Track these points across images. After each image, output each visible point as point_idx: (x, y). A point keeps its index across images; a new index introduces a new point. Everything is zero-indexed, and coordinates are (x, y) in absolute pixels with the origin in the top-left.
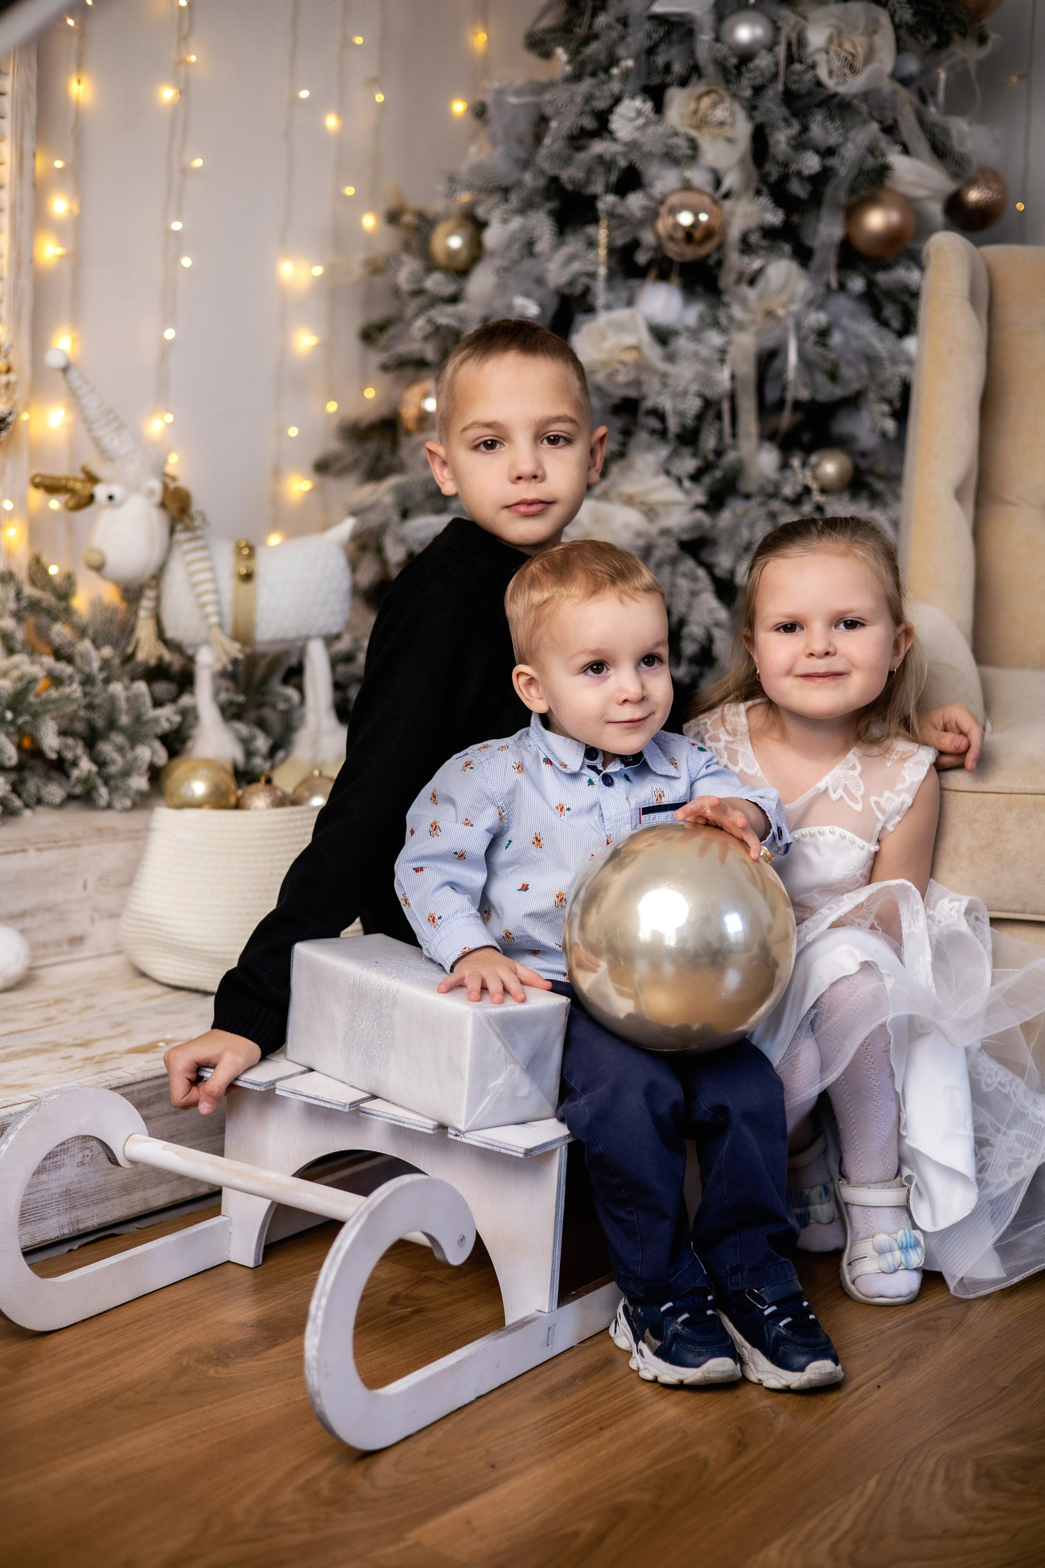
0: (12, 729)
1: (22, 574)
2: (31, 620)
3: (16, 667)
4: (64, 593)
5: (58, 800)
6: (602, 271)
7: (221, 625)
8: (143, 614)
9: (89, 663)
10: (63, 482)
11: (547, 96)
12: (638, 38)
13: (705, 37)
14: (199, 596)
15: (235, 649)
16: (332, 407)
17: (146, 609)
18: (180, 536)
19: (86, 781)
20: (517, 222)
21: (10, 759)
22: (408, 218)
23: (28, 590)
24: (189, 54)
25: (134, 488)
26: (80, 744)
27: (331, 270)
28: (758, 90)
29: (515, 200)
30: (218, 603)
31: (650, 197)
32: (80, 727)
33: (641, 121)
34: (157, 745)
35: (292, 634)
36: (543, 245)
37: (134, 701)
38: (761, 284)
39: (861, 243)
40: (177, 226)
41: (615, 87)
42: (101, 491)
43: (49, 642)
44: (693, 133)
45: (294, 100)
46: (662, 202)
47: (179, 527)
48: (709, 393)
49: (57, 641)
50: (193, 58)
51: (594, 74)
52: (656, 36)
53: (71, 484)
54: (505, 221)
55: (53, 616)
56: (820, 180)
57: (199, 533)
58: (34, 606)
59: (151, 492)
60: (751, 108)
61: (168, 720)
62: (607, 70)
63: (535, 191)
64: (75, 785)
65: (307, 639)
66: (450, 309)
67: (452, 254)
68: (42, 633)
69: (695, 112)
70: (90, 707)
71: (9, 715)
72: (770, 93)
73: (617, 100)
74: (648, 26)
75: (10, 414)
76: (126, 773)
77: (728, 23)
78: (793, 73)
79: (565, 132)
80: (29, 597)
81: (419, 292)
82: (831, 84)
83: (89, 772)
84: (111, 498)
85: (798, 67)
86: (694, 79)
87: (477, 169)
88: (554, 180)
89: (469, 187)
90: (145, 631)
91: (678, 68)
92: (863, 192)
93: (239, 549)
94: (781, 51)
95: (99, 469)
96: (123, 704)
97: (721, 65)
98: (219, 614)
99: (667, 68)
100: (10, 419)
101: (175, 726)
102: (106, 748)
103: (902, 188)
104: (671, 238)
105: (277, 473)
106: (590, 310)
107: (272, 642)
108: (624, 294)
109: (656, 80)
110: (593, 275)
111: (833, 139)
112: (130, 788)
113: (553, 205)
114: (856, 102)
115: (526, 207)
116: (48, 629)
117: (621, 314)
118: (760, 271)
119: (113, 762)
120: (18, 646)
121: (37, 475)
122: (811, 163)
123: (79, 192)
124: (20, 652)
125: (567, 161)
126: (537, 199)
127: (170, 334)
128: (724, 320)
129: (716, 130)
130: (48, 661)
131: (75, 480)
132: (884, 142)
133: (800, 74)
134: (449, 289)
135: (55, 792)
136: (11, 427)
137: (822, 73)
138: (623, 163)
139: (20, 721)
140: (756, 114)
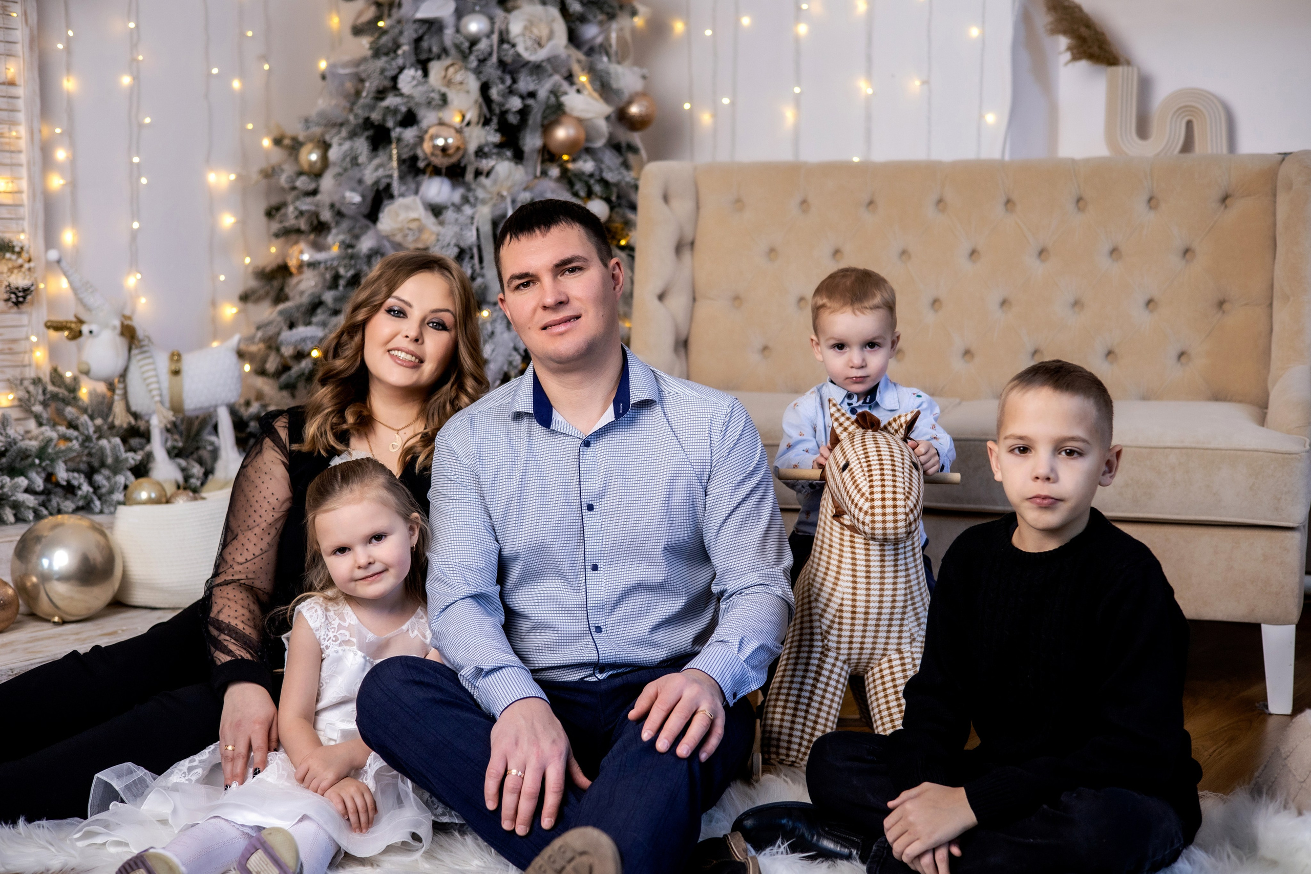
0: (39, 470)
1: (46, 379)
2: (53, 405)
3: (43, 433)
4: (73, 389)
5: (70, 510)
6: (396, 174)
7: (162, 402)
8: (116, 398)
9: (87, 429)
10: (64, 324)
11: (362, 68)
12: (409, 34)
13: (449, 32)
14: (148, 385)
15: (170, 416)
16: (248, 260)
17: (118, 395)
18: (134, 352)
19: (85, 497)
20: (347, 145)
21: (39, 486)
22: (287, 142)
23: (50, 388)
24: (139, 55)
25: (105, 326)
26: (82, 476)
27: (240, 177)
28: (482, 61)
29: (344, 133)
30: (160, 389)
31: (420, 130)
32: (83, 466)
33: (415, 83)
34: (129, 474)
35: (206, 404)
36: (362, 159)
37: (114, 448)
38: (492, 176)
39: (553, 147)
40: (136, 160)
41: (400, 61)
42: (85, 329)
43: (65, 418)
44: (444, 89)
45: (209, 74)
46: (426, 132)
47: (133, 347)
48: (462, 245)
49: (69, 417)
50: (140, 58)
51: (387, 54)
52: (421, 32)
53: (69, 325)
54: (340, 145)
55: (65, 402)
56: (524, 113)
57: (145, 349)
58: (55, 397)
59: (114, 328)
60: (478, 72)
61: (133, 459)
62: (395, 51)
63: (357, 125)
64: (79, 500)
65: (216, 407)
66: (309, 200)
67: (312, 164)
68: (60, 413)
69: (445, 77)
70: (90, 454)
71: (37, 461)
72: (489, 63)
73: (401, 69)
74: (416, 26)
75: (32, 285)
76: (111, 492)
77: (465, 20)
78: (504, 50)
79: (374, 89)
80: (51, 392)
81: (294, 188)
82: (527, 55)
83: (88, 492)
84: (91, 332)
85: (506, 46)
86: (444, 56)
87: (322, 114)
88: (367, 120)
89: (318, 124)
90: (119, 408)
91: (435, 49)
92: (552, 118)
93: (173, 355)
94: (495, 38)
95: (84, 317)
96: (108, 452)
97: (457, 47)
98: (161, 395)
99: (430, 50)
100: (32, 288)
101: (138, 463)
102: (99, 478)
103: (576, 114)
104: (433, 154)
105: (214, 304)
106: (391, 197)
107: (195, 410)
108: (413, 186)
109: (424, 56)
110: (391, 176)
111: (531, 87)
112: (112, 500)
113: (370, 133)
114: (544, 64)
115: (353, 135)
116: (63, 410)
117: (409, 200)
118: (493, 168)
119: (104, 486)
120: (45, 422)
121: (48, 321)
122: (515, 103)
123: (72, 146)
124: (46, 425)
125: (372, 108)
126: (358, 130)
127: (136, 225)
128: (472, 199)
129: (459, 87)
130: (62, 429)
131: (71, 322)
132: (565, 85)
133: (507, 50)
134: (312, 186)
135: (69, 505)
136: (33, 293)
137: (520, 49)
138: (404, 109)
139: (44, 464)
140: (481, 76)
